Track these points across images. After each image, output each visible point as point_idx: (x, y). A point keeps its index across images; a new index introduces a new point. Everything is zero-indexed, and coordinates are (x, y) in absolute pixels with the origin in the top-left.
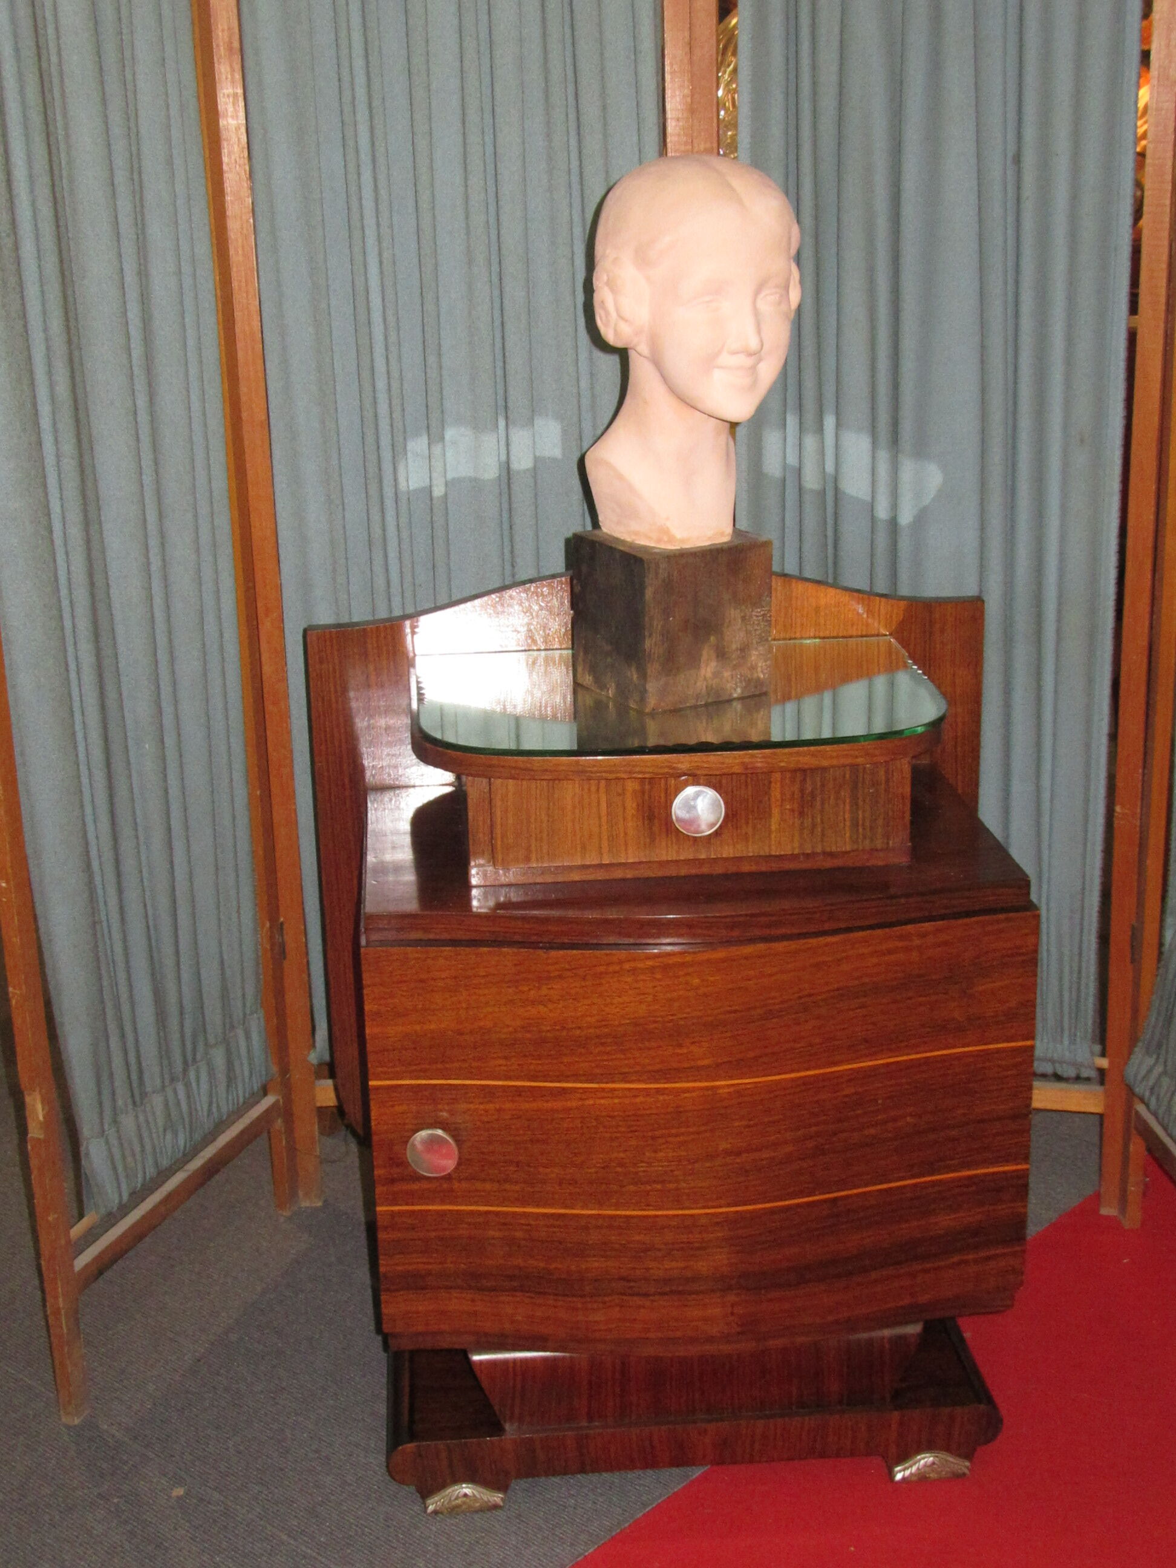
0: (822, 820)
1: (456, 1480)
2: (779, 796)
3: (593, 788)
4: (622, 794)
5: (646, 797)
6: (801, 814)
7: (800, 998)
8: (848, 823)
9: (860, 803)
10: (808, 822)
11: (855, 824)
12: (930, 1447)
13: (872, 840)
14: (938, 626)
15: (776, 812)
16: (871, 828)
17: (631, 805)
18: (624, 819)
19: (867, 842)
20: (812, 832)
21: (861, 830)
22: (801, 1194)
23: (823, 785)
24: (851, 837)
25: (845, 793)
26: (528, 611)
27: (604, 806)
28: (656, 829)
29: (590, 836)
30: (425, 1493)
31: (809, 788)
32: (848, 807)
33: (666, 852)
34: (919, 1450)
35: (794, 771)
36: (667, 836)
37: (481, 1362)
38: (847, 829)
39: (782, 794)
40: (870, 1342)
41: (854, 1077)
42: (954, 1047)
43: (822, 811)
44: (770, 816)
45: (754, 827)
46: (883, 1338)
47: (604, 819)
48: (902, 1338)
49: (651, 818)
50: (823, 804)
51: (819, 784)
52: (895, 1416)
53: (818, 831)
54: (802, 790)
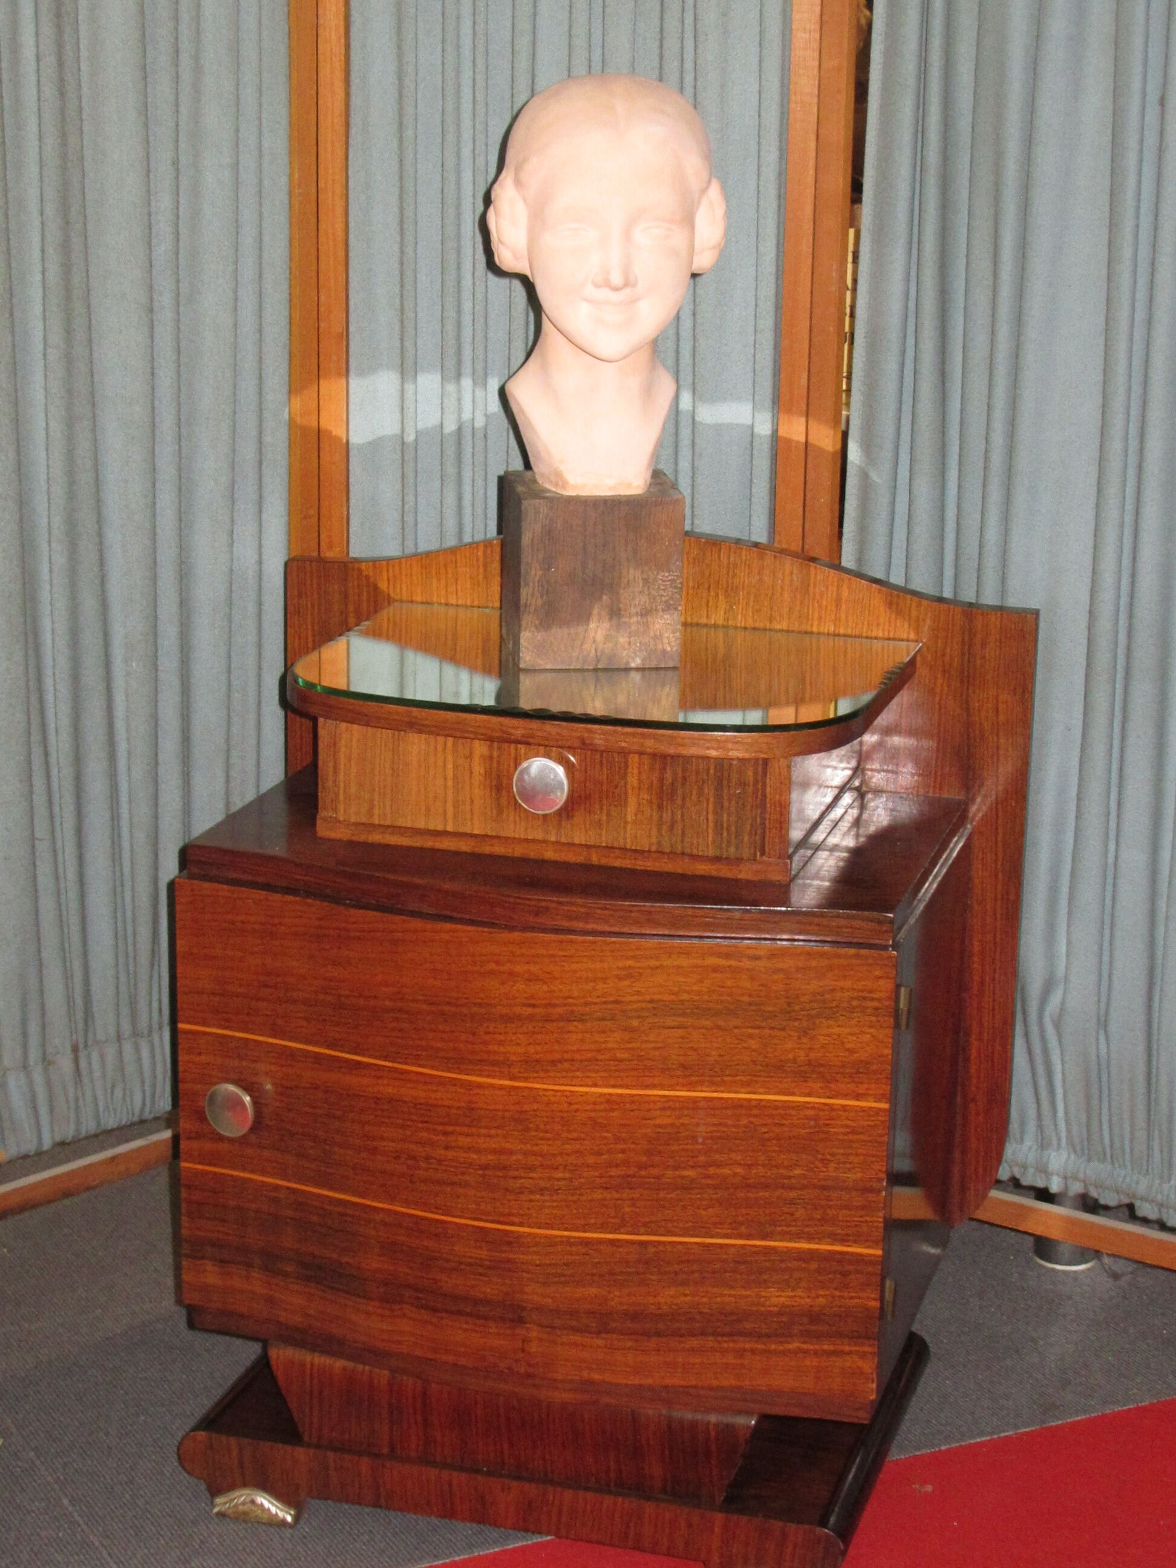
0: (682, 816)
1: (248, 1483)
2: (635, 783)
3: (440, 747)
4: (470, 756)
5: (495, 764)
6: (660, 807)
7: (605, 1003)
8: (711, 824)
9: (726, 804)
10: (667, 816)
11: (719, 826)
13: (737, 848)
15: (632, 801)
16: (737, 835)
17: (478, 769)
18: (471, 785)
19: (732, 850)
20: (672, 827)
21: (725, 834)
22: (603, 1227)
23: (685, 779)
24: (714, 841)
25: (709, 791)
27: (450, 766)
28: (504, 801)
29: (435, 798)
30: (215, 1491)
31: (669, 776)
32: (711, 807)
33: (513, 828)
35: (654, 755)
37: (281, 1360)
38: (710, 831)
39: (640, 781)
40: (694, 1425)
41: (668, 1105)
42: (793, 1094)
43: (683, 806)
44: (626, 805)
45: (608, 814)
46: (708, 1423)
47: (450, 783)
48: (730, 1428)
49: (499, 788)
50: (684, 799)
51: (680, 775)
52: (719, 1517)
53: (679, 827)
54: (661, 780)
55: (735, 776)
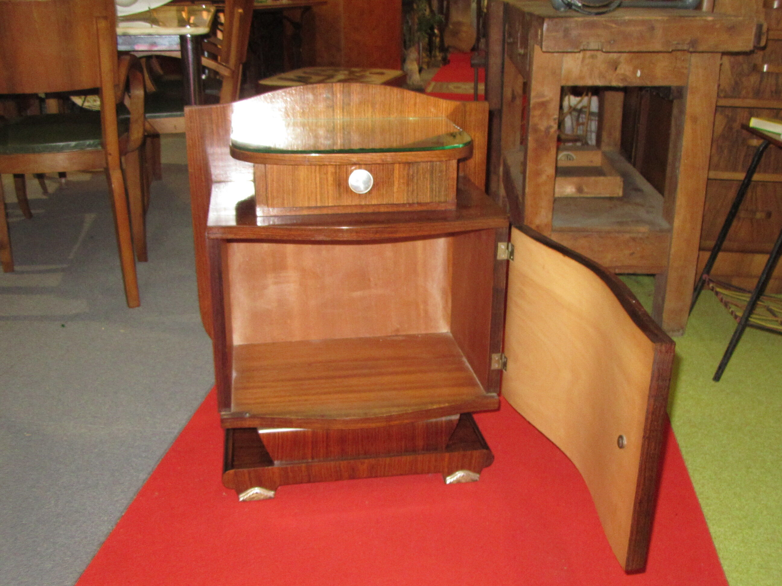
0: (417, 188)
1: (252, 486)
2: (397, 176)
3: (313, 171)
4: (326, 173)
5: (337, 175)
6: (408, 185)
8: (429, 190)
9: (434, 181)
10: (411, 189)
11: (432, 190)
12: (462, 468)
13: (439, 197)
14: (468, 113)
15: (396, 183)
16: (439, 192)
17: (330, 179)
18: (327, 185)
19: (437, 198)
20: (412, 194)
21: (434, 193)
24: (430, 196)
25: (428, 176)
26: (286, 102)
27: (318, 179)
28: (342, 190)
29: (312, 192)
30: (239, 492)
31: (411, 173)
32: (428, 182)
33: (347, 201)
34: (457, 469)
35: (405, 164)
36: (347, 193)
37: (263, 434)
38: (428, 192)
39: (399, 175)
40: (437, 423)
43: (417, 183)
44: (394, 185)
45: (386, 191)
46: (442, 421)
47: (318, 185)
48: (451, 421)
49: (339, 185)
50: (417, 180)
51: (416, 171)
52: (447, 455)
53: (415, 193)
54: (408, 174)
55: (438, 169)
